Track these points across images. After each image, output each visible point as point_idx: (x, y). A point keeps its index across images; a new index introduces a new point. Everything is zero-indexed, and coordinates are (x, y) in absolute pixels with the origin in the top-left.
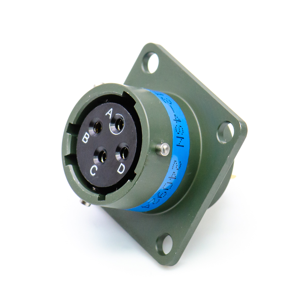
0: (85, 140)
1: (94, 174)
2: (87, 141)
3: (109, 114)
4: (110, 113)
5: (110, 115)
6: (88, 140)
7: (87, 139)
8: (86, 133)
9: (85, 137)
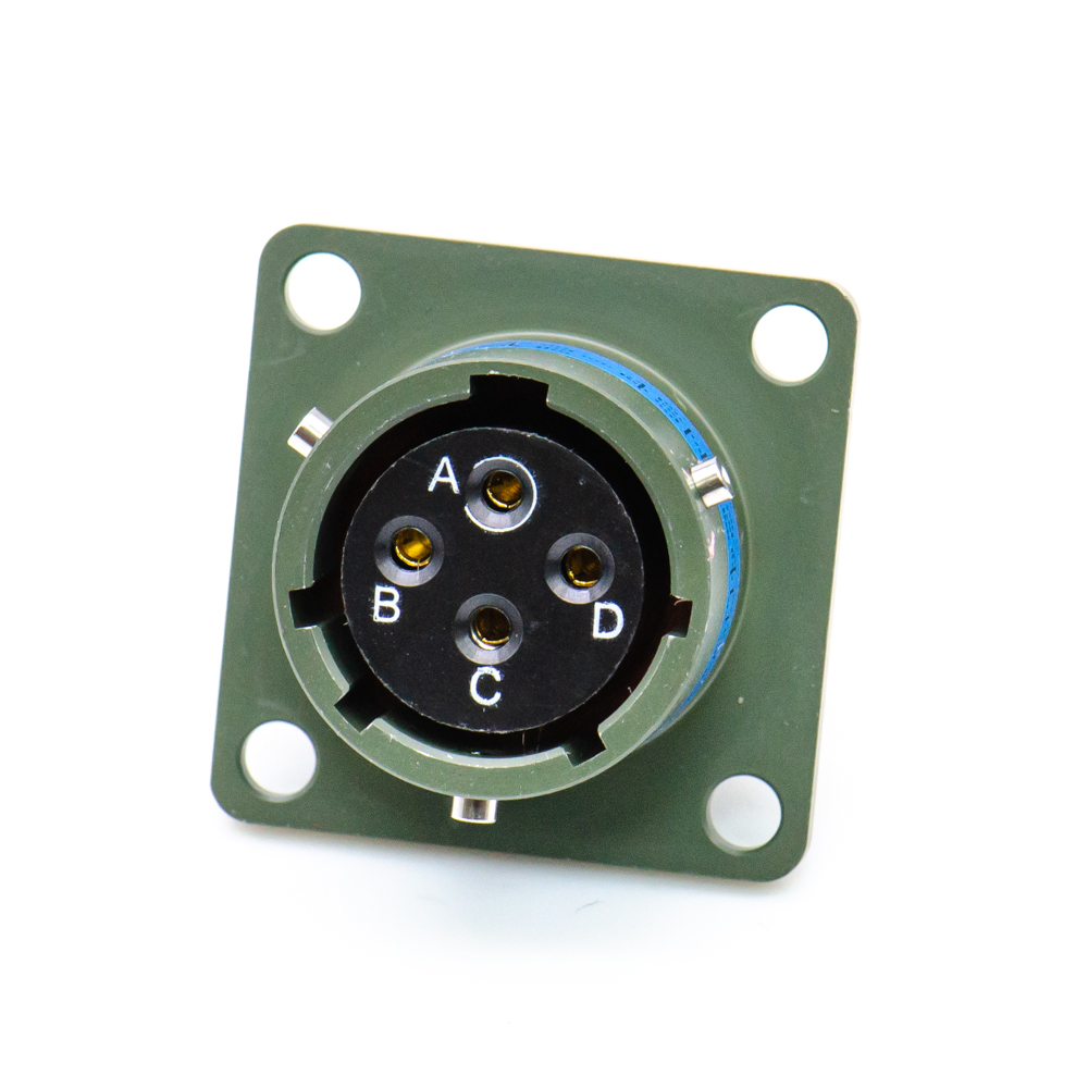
0: (387, 612)
1: (498, 696)
2: (397, 612)
3: (444, 480)
4: (444, 473)
5: (452, 480)
6: (399, 605)
7: (392, 604)
8: (379, 589)
9: (378, 603)
